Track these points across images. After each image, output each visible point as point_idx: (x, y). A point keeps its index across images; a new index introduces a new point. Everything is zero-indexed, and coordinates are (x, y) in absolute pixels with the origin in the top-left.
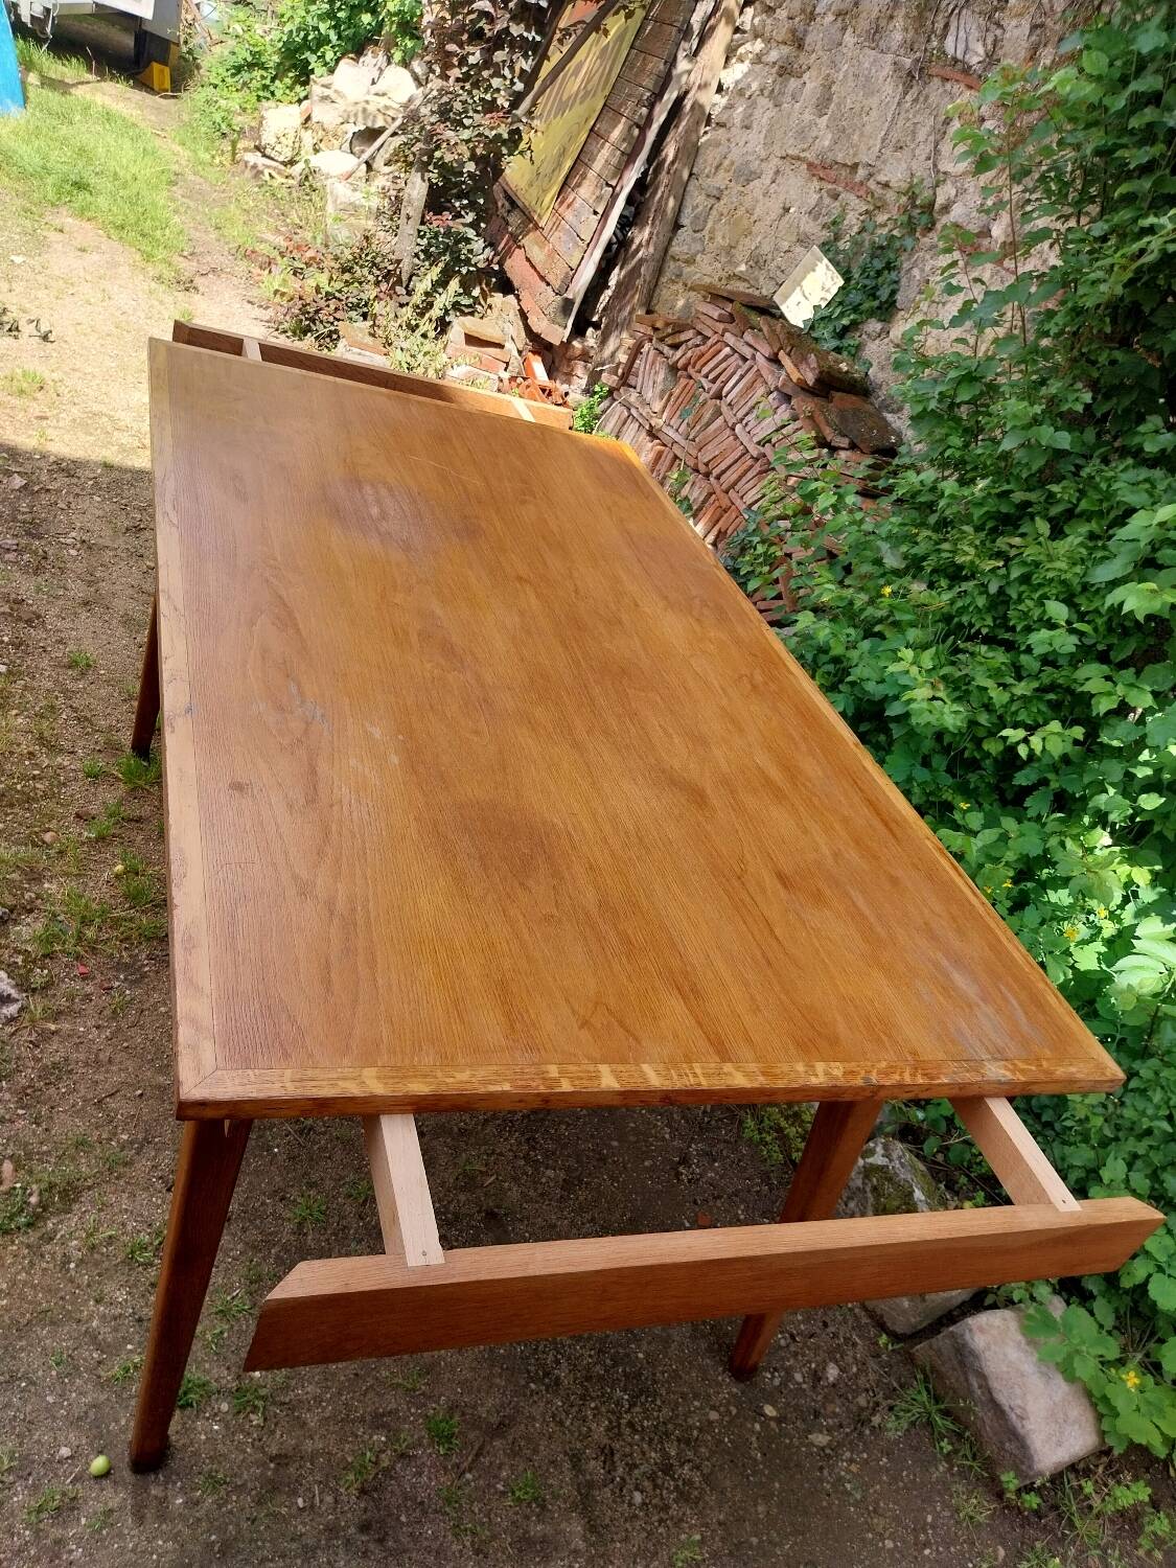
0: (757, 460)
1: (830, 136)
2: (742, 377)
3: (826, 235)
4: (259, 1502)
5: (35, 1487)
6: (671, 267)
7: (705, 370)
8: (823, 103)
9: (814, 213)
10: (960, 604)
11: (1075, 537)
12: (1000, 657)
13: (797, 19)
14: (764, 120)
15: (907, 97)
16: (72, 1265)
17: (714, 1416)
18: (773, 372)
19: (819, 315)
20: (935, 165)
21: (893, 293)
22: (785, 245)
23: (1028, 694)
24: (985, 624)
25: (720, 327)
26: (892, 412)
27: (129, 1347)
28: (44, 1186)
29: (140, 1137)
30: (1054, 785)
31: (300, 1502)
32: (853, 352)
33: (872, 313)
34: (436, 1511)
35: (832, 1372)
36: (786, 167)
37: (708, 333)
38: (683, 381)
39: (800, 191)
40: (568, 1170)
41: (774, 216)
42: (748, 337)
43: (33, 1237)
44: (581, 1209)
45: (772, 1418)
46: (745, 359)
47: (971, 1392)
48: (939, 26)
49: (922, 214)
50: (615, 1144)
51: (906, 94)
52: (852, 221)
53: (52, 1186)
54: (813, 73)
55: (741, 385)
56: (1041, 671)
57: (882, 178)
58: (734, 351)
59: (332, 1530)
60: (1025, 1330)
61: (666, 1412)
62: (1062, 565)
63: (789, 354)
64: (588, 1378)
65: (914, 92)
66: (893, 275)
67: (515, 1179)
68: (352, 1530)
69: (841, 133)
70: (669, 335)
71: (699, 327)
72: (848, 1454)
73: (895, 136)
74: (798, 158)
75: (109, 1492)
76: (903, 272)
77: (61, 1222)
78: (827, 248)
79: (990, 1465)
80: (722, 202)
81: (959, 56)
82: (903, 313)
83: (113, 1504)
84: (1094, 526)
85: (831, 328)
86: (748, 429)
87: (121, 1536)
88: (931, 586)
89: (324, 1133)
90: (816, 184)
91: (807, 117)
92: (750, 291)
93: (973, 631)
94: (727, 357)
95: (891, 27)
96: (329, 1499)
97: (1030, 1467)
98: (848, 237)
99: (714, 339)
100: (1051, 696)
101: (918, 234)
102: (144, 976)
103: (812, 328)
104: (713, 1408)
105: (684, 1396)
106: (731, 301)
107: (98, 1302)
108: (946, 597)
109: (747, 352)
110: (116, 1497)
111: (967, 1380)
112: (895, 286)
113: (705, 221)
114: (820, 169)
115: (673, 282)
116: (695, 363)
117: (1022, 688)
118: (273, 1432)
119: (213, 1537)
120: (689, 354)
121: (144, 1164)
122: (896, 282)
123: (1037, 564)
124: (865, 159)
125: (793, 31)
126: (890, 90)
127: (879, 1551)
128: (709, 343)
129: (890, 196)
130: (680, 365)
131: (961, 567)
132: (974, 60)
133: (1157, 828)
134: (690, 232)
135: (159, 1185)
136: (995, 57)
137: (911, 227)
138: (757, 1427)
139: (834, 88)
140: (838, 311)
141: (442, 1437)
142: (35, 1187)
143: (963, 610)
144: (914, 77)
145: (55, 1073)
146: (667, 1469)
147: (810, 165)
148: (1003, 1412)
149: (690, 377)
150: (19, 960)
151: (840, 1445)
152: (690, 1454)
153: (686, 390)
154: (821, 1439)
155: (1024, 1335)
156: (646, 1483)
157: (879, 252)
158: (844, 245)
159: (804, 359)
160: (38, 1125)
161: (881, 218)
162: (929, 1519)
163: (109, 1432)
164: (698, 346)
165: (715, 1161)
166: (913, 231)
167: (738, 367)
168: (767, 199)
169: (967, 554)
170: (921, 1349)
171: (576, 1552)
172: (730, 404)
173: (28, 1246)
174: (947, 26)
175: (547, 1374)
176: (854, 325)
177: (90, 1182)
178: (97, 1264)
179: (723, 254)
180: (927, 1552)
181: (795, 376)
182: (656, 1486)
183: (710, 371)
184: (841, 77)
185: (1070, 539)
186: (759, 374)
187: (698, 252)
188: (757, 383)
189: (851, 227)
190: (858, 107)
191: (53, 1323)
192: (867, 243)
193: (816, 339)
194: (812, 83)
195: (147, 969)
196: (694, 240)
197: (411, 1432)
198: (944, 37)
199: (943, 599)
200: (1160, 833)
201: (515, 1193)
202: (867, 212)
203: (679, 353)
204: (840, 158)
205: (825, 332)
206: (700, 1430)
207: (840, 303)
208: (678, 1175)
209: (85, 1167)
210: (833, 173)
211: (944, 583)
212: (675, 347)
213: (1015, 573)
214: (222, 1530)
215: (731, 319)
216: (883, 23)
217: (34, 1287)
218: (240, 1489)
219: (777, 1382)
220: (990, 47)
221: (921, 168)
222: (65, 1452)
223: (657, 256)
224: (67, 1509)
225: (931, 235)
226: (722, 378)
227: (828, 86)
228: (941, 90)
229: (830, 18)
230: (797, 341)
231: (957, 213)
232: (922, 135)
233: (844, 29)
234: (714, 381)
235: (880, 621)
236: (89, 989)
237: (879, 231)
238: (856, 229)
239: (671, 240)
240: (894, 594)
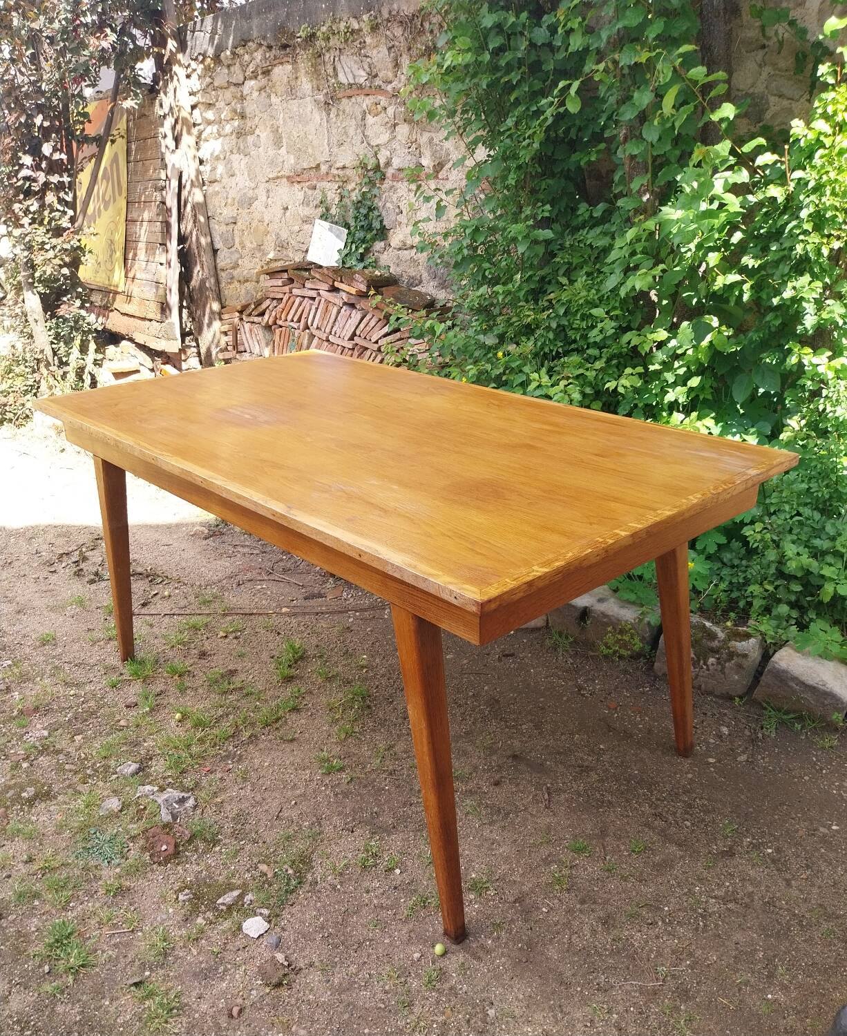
0: (353, 349)
1: (292, 157)
2: (317, 309)
3: (321, 210)
4: (526, 921)
5: (418, 975)
6: (223, 275)
7: (289, 318)
8: (278, 143)
9: (305, 203)
10: (539, 344)
11: (581, 280)
12: (575, 358)
13: (233, 104)
14: (242, 167)
15: (332, 116)
16: (339, 887)
17: (690, 776)
18: (336, 297)
19: (343, 255)
20: (369, 144)
21: (381, 222)
22: (297, 228)
23: (604, 365)
24: (559, 346)
25: (286, 289)
26: (417, 285)
27: (402, 900)
28: (290, 863)
29: (314, 819)
30: (640, 405)
31: (544, 909)
32: (374, 264)
33: (374, 239)
34: (608, 878)
35: (725, 730)
36: (271, 185)
37: (280, 296)
38: (278, 331)
39: (292, 195)
40: (531, 721)
41: (279, 216)
42: (308, 285)
43: (307, 887)
44: (553, 733)
45: (715, 763)
46: (313, 299)
47: (794, 691)
48: (330, 71)
49: (375, 174)
50: (542, 699)
51: (329, 114)
52: (333, 197)
53: (293, 862)
54: (261, 127)
55: (319, 311)
56: (601, 353)
57: (339, 165)
58: (304, 297)
59: (570, 911)
60: (797, 650)
61: (668, 787)
63: (342, 282)
64: (623, 793)
65: (334, 111)
66: (376, 213)
67: (510, 738)
68: (578, 906)
69: (299, 152)
70: (253, 311)
71: (272, 295)
72: (760, 757)
73: (334, 140)
74: (278, 178)
75: (454, 958)
76: (381, 209)
77: (314, 873)
78: (324, 217)
79: (823, 718)
80: (239, 224)
81: (352, 82)
82: (392, 230)
83: (461, 960)
85: (354, 258)
86: (337, 336)
87: (477, 970)
88: (518, 344)
89: (403, 769)
90: (297, 186)
91: (271, 152)
92: (287, 263)
93: (554, 353)
94: (300, 304)
95: (299, 83)
96: (556, 901)
97: (842, 703)
98: (334, 206)
99: (287, 296)
100: (614, 362)
101: (378, 185)
102: (241, 756)
103: (344, 263)
104: (686, 773)
105: (669, 776)
106: (286, 271)
107: (368, 892)
108: (531, 343)
109: (313, 294)
110: (459, 958)
111: (789, 686)
112: (379, 219)
113: (233, 239)
114: (295, 178)
115: (230, 283)
116: (281, 317)
117: (599, 365)
118: (504, 893)
119: (520, 945)
120: (274, 313)
121: (328, 829)
122: (380, 216)
124: (323, 160)
125: (235, 111)
126: (317, 117)
127: (805, 783)
128: (284, 301)
129: (349, 172)
130: (270, 323)
131: (529, 325)
132: (362, 80)
133: (701, 398)
134: (226, 250)
135: (345, 833)
136: (373, 74)
137: (371, 183)
138: (712, 769)
139: (280, 130)
140: (354, 247)
141: (579, 851)
142: (286, 866)
143: (544, 344)
144: (329, 104)
145: (240, 818)
146: (690, 806)
147: (288, 178)
148: (814, 688)
149: (281, 327)
150: (170, 780)
151: (753, 755)
152: (694, 795)
153: (283, 336)
154: (743, 758)
155: (799, 652)
156: (686, 816)
157: (360, 204)
158: (333, 211)
159: (353, 279)
160: (257, 843)
161: (350, 186)
162: (814, 759)
163: (428, 937)
164: (276, 307)
165: (594, 681)
166: (374, 185)
167: (311, 305)
168: (269, 209)
169: (529, 316)
170: (758, 694)
171: (681, 857)
172: (317, 328)
173: (308, 892)
174: (334, 69)
175: (603, 802)
176: (367, 250)
177: (310, 850)
178: (350, 879)
179: (256, 252)
180: (824, 771)
181: (353, 291)
182: (691, 815)
183: (294, 316)
184: (282, 123)
186: (327, 302)
187: (238, 259)
188: (330, 307)
189: (333, 200)
190: (302, 134)
191: (355, 913)
192: (349, 203)
193: (349, 268)
194: (264, 134)
195: (239, 752)
196: (231, 253)
197: (566, 857)
198: (336, 75)
199: (529, 346)
200: (704, 398)
201: (516, 743)
202: (339, 187)
203: (266, 316)
204: (305, 165)
205: (352, 262)
206: (690, 784)
207: (352, 243)
208: (583, 695)
209: (300, 846)
210: (305, 176)
211: (524, 339)
212: (262, 314)
213: (562, 311)
214: (520, 940)
215: (291, 281)
216: (293, 83)
217: (330, 905)
218: (512, 921)
219: (704, 748)
220: (368, 70)
221: (361, 150)
222: (417, 955)
223: (212, 273)
224: (443, 975)
225: (386, 181)
226: (304, 316)
227: (275, 131)
228: (350, 104)
229: (256, 94)
230: (341, 272)
231: (396, 163)
232: (351, 131)
233: (269, 96)
234: (299, 321)
235: (504, 373)
236: (219, 775)
237: (353, 194)
238: (337, 200)
239: (215, 261)
240: (504, 355)
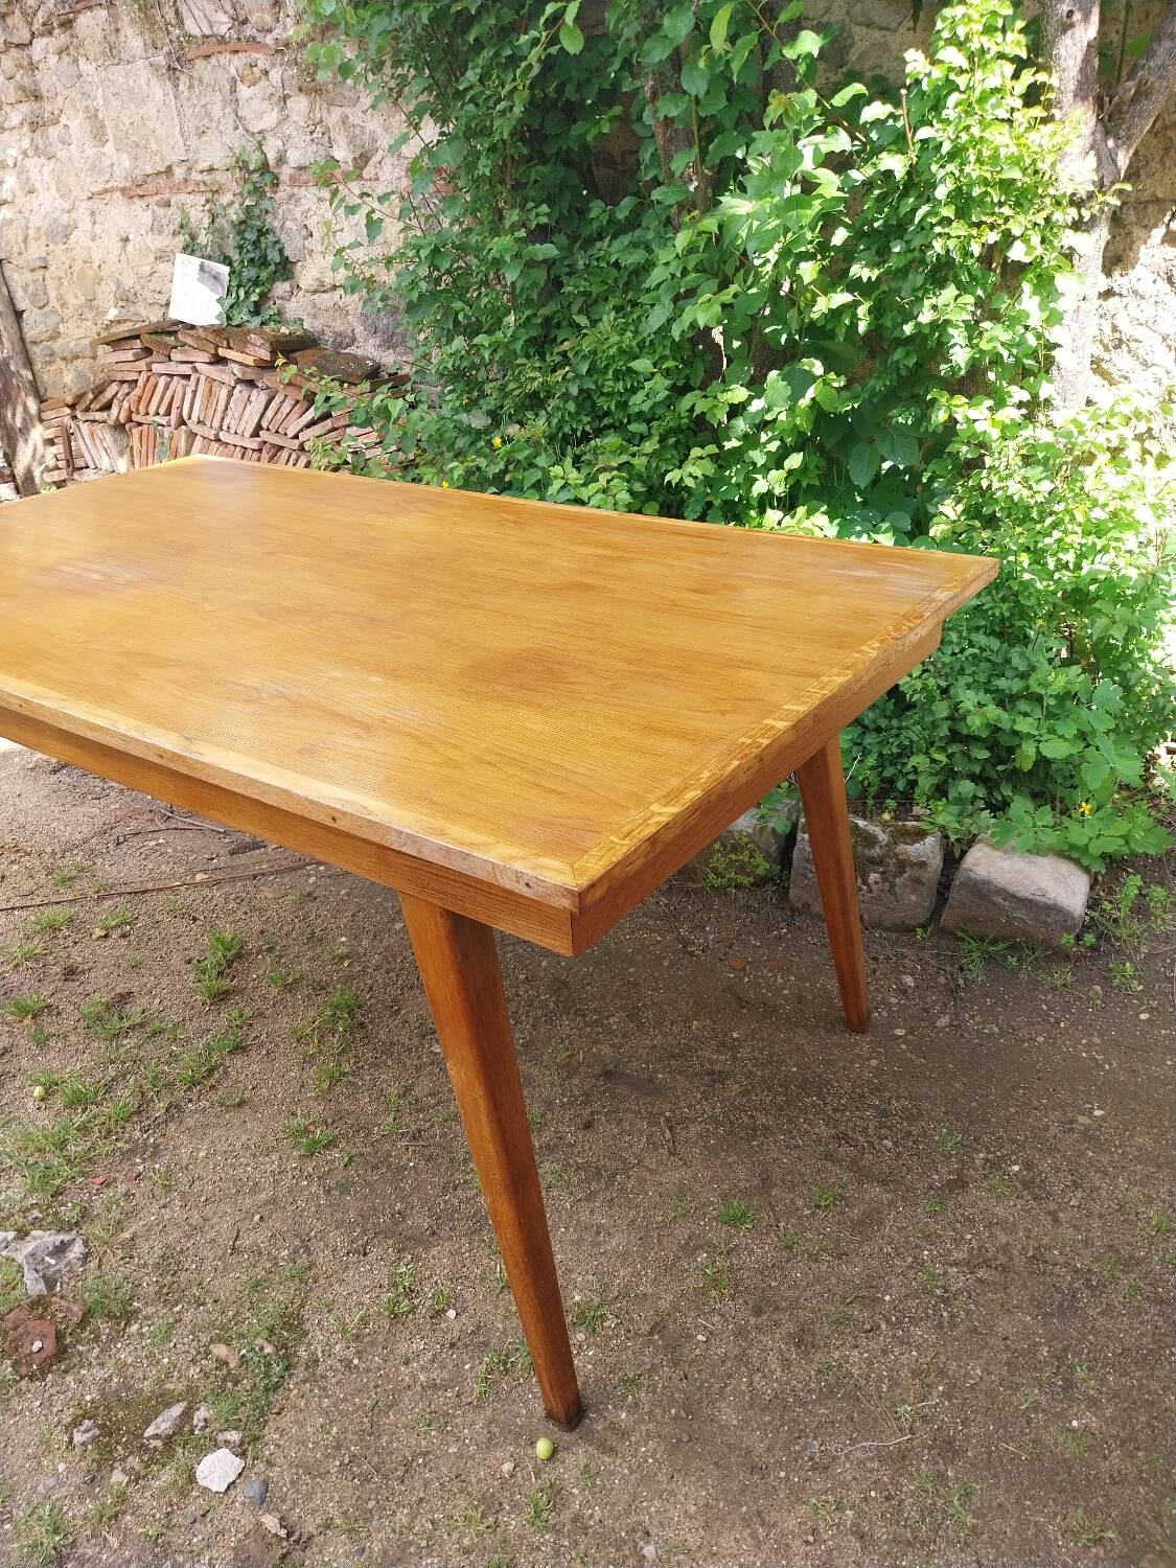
0: (260, 450)
1: (125, 156)
2: (195, 392)
3: (182, 239)
4: (676, 1364)
5: (515, 1506)
6: (37, 352)
7: (152, 409)
8: (99, 134)
9: (156, 228)
10: (555, 421)
11: (608, 318)
12: (612, 440)
13: (18, 77)
14: (46, 176)
15: (181, 88)
16: (356, 1361)
17: (874, 1063)
18: (222, 371)
19: (227, 306)
20: (247, 131)
21: (281, 251)
22: (147, 269)
23: (657, 446)
24: (586, 423)
25: (142, 364)
26: (348, 345)
27: (467, 1367)
28: (265, 1334)
29: (297, 1242)
30: (717, 503)
31: (700, 1337)
32: (278, 319)
33: (272, 279)
34: (788, 1261)
35: (909, 980)
36: (97, 204)
37: (133, 377)
38: (136, 432)
39: (134, 218)
40: (622, 1008)
41: (116, 252)
42: (176, 356)
43: (300, 1372)
44: (659, 1024)
45: (906, 1035)
46: (187, 377)
47: (1001, 909)
48: (170, 16)
49: (262, 176)
50: (632, 970)
51: (176, 86)
52: (199, 216)
53: (271, 1330)
54: (69, 112)
55: (199, 395)
56: (650, 428)
57: (205, 165)
58: (172, 376)
59: (741, 1332)
60: (995, 847)
61: (847, 1086)
62: (615, 338)
63: (229, 348)
64: (781, 1109)
65: (184, 79)
66: (271, 238)
67: (596, 1042)
68: (752, 1321)
69: (136, 148)
70: (91, 403)
71: (119, 377)
72: (967, 1016)
73: (190, 126)
74: (106, 191)
75: (570, 1459)
76: (278, 231)
77: (309, 1344)
78: (190, 249)
79: (1046, 944)
80: (52, 268)
81: (208, 32)
82: (300, 264)
83: (583, 1461)
84: (612, 302)
85: (245, 310)
86: (232, 431)
87: (612, 1473)
88: (522, 424)
89: (433, 1126)
90: (139, 203)
91: (90, 152)
92: (138, 325)
93: (579, 434)
94: (167, 387)
95: (122, 38)
96: (716, 1318)
97: (1073, 918)
98: (203, 232)
99: (143, 377)
100: (672, 440)
101: (269, 195)
102: (156, 1146)
103: (229, 318)
104: (869, 1059)
105: (844, 1068)
106: (137, 337)
107: (407, 1363)
108: (541, 422)
109: (186, 369)
110: (579, 1456)
111: (994, 904)
112: (278, 247)
113: (45, 293)
114: (135, 190)
115: (50, 363)
116: (138, 409)
117: (650, 446)
118: (632, 1320)
119: (673, 1411)
120: (126, 405)
121: (323, 1257)
122: (277, 242)
123: (594, 352)
124: (175, 159)
125: (23, 88)
126: (159, 90)
127: (1038, 1048)
128: (140, 383)
129: (220, 177)
130: (122, 420)
131: (535, 394)
132: (223, 30)
133: (804, 484)
134: (36, 311)
135: (353, 1258)
136: (241, 19)
137: (258, 191)
138: (904, 1047)
139: (100, 115)
140: (242, 293)
141: (736, 1221)
142: (259, 1341)
143: (562, 421)
144: (175, 69)
145: (169, 1262)
146: (885, 1114)
147: (123, 190)
148: (1031, 901)
149: (140, 424)
150: (36, 1213)
151: (957, 1015)
152: (887, 1094)
153: (144, 438)
154: (944, 1021)
155: (998, 850)
156: (883, 1131)
157: (243, 227)
158: (203, 239)
159: (246, 342)
160: (203, 1304)
161: (225, 199)
162: (1045, 1007)
163: (521, 1427)
164: (128, 394)
165: (704, 928)
166: (263, 195)
167: (185, 387)
168: (98, 241)
169: (534, 379)
170: (947, 918)
171: (891, 1203)
172: (199, 422)
173: (305, 1381)
174: (177, 12)
175: (755, 1129)
176: (264, 296)
177: (298, 1301)
178: (373, 1344)
179: (86, 310)
180: (1062, 1025)
181: (249, 361)
182: (890, 1128)
183: (158, 407)
184: (102, 103)
185: (605, 318)
186: (211, 380)
187: (58, 323)
188: (216, 388)
189: (200, 222)
190: (137, 119)
191: (391, 1407)
192: (226, 225)
193: (239, 326)
194: (75, 123)
195: (152, 1140)
196: (45, 315)
197: (717, 1234)
198: (181, 23)
199: (539, 425)
200: (808, 485)
201: (606, 1050)
202: (207, 201)
203: (114, 410)
204: (149, 170)
205: (242, 316)
206: (876, 1077)
207: (239, 286)
208: (692, 954)
209: (279, 1296)
210: (151, 186)
211: (529, 415)
212: (107, 407)
213: (584, 368)
214: (672, 1402)
215: (148, 351)
216: (112, 39)
217: (344, 1400)
218: (653, 1369)
219: (885, 1014)
220: (232, 12)
221: (236, 139)
222: (507, 1467)
223: (18, 348)
224: (556, 1493)
225: (281, 188)
226: (175, 404)
227: (93, 116)
228: (209, 67)
229: (53, 59)
230: (227, 333)
231: (294, 157)
232: (217, 111)
233: (75, 61)
234: (168, 413)
235: (505, 471)
236: (122, 1188)
237: (231, 211)
238: (206, 221)
239: (20, 329)
240: (504, 442)
